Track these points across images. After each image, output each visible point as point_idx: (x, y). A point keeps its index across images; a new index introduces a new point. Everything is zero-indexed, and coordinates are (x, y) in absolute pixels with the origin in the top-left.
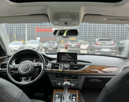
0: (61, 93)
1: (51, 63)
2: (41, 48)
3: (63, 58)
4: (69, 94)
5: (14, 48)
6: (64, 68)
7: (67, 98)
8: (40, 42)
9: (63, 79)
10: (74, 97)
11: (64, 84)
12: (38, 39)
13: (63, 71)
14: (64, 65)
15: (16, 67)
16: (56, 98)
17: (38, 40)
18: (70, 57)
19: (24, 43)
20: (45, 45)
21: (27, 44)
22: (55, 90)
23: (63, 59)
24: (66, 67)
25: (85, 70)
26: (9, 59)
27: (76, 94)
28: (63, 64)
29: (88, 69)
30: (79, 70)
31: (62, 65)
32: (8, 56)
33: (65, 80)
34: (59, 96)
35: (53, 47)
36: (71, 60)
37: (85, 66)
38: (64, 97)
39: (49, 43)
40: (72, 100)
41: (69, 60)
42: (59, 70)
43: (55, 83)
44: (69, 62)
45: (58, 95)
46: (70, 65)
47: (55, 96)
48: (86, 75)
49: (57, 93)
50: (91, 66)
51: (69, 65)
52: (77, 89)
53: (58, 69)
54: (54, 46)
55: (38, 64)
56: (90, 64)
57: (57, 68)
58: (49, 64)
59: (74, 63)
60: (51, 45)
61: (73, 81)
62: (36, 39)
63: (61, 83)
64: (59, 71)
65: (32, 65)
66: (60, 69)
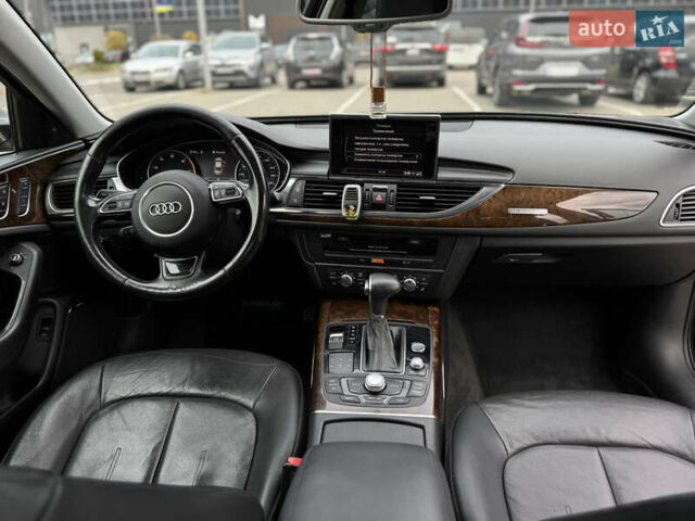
0: (354, 320)
1: (299, 179)
2: (270, 68)
3: (363, 151)
4: (395, 330)
5: (157, 71)
6: (369, 204)
7: (384, 352)
8: (263, 39)
9: (362, 258)
10: (418, 347)
11: (368, 286)
12: (258, 23)
13: (362, 219)
14: (367, 186)
15: (120, 204)
16: (334, 351)
17: (254, 30)
18: (398, 142)
19: (196, 49)
20: (289, 52)
21: (211, 53)
22: (327, 306)
23: (360, 156)
24: (379, 197)
25: (476, 210)
26: (82, 161)
27: (426, 326)
28: (362, 184)
29: (496, 205)
30: (446, 211)
31: (358, 187)
32: (85, 141)
33: (374, 260)
34: (345, 335)
35: (324, 63)
36: (405, 157)
37: (478, 189)
38: (370, 348)
39: (304, 44)
40: (408, 362)
41: (394, 158)
42: (344, 213)
43: (328, 275)
44: (394, 170)
45: (341, 335)
46: (399, 185)
47: (327, 339)
48: (482, 236)
49: (337, 322)
50: (510, 188)
51: (394, 187)
52: (434, 302)
53: (340, 208)
54: (327, 58)
55: (231, 191)
56: (508, 177)
57: (334, 203)
58: (291, 182)
59: (419, 174)
60: (312, 53)
61: (413, 265)
62: (247, 28)
63: (355, 275)
64: (343, 219)
65: (197, 195)
66: (347, 208)
